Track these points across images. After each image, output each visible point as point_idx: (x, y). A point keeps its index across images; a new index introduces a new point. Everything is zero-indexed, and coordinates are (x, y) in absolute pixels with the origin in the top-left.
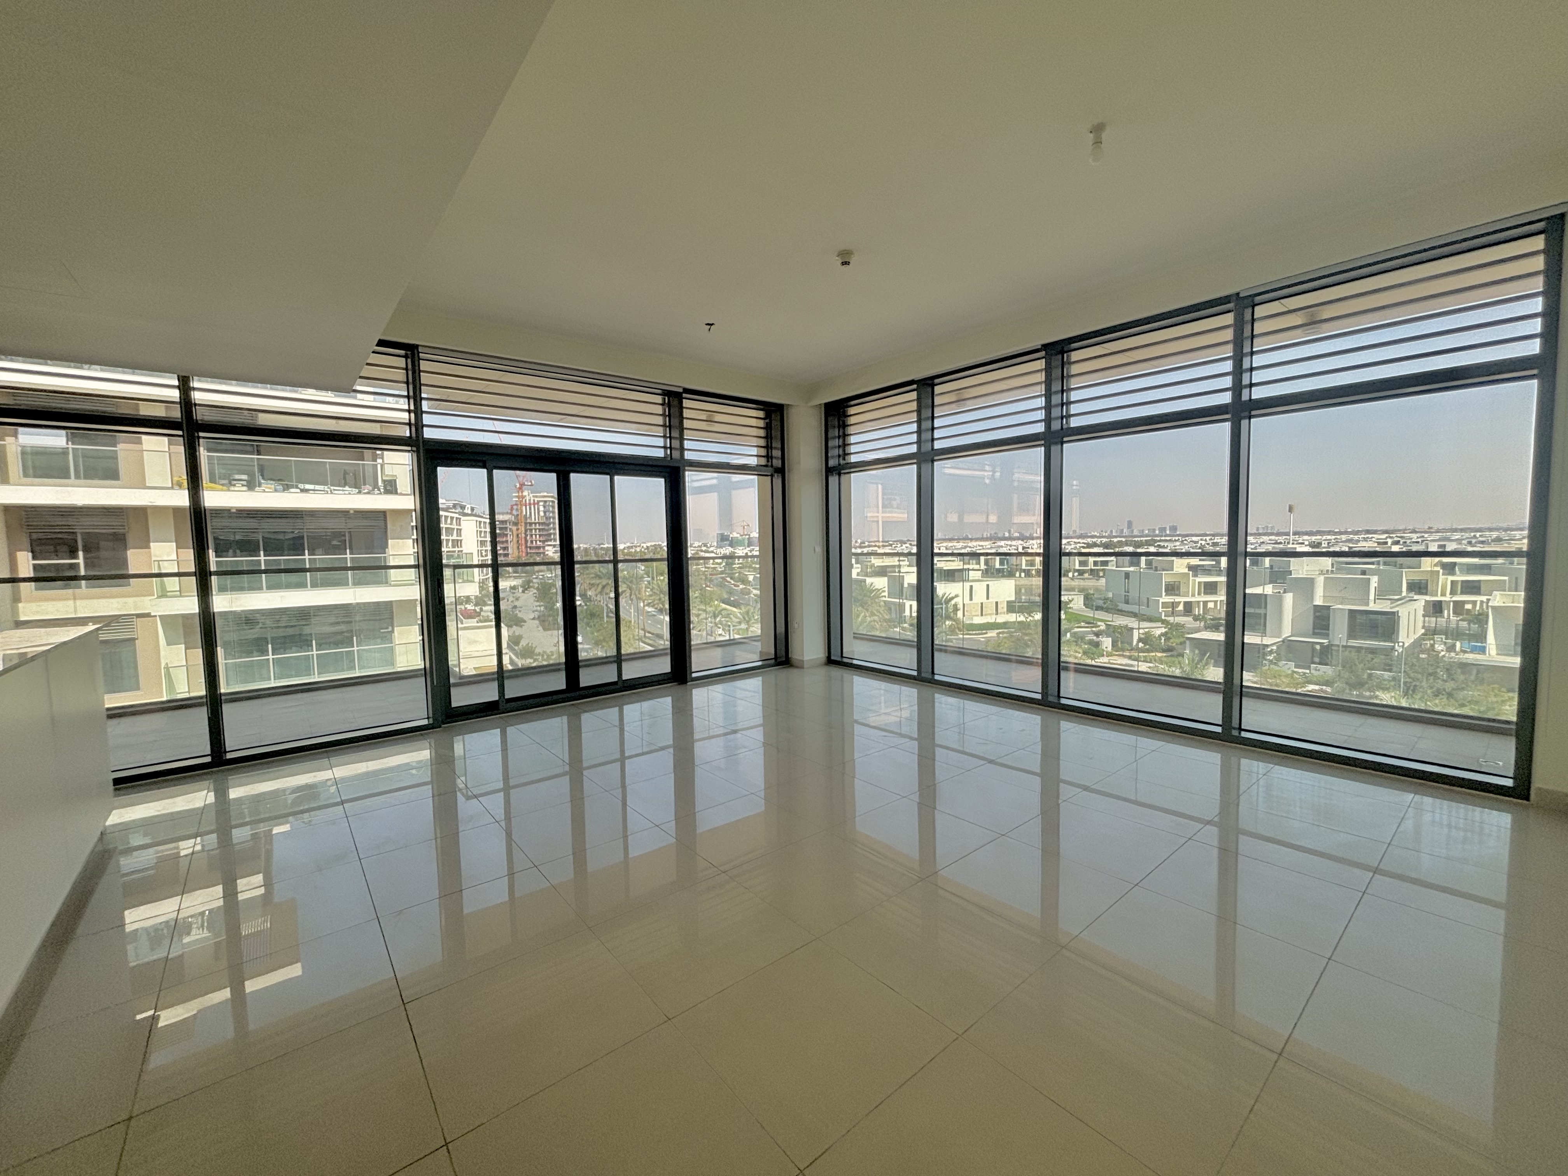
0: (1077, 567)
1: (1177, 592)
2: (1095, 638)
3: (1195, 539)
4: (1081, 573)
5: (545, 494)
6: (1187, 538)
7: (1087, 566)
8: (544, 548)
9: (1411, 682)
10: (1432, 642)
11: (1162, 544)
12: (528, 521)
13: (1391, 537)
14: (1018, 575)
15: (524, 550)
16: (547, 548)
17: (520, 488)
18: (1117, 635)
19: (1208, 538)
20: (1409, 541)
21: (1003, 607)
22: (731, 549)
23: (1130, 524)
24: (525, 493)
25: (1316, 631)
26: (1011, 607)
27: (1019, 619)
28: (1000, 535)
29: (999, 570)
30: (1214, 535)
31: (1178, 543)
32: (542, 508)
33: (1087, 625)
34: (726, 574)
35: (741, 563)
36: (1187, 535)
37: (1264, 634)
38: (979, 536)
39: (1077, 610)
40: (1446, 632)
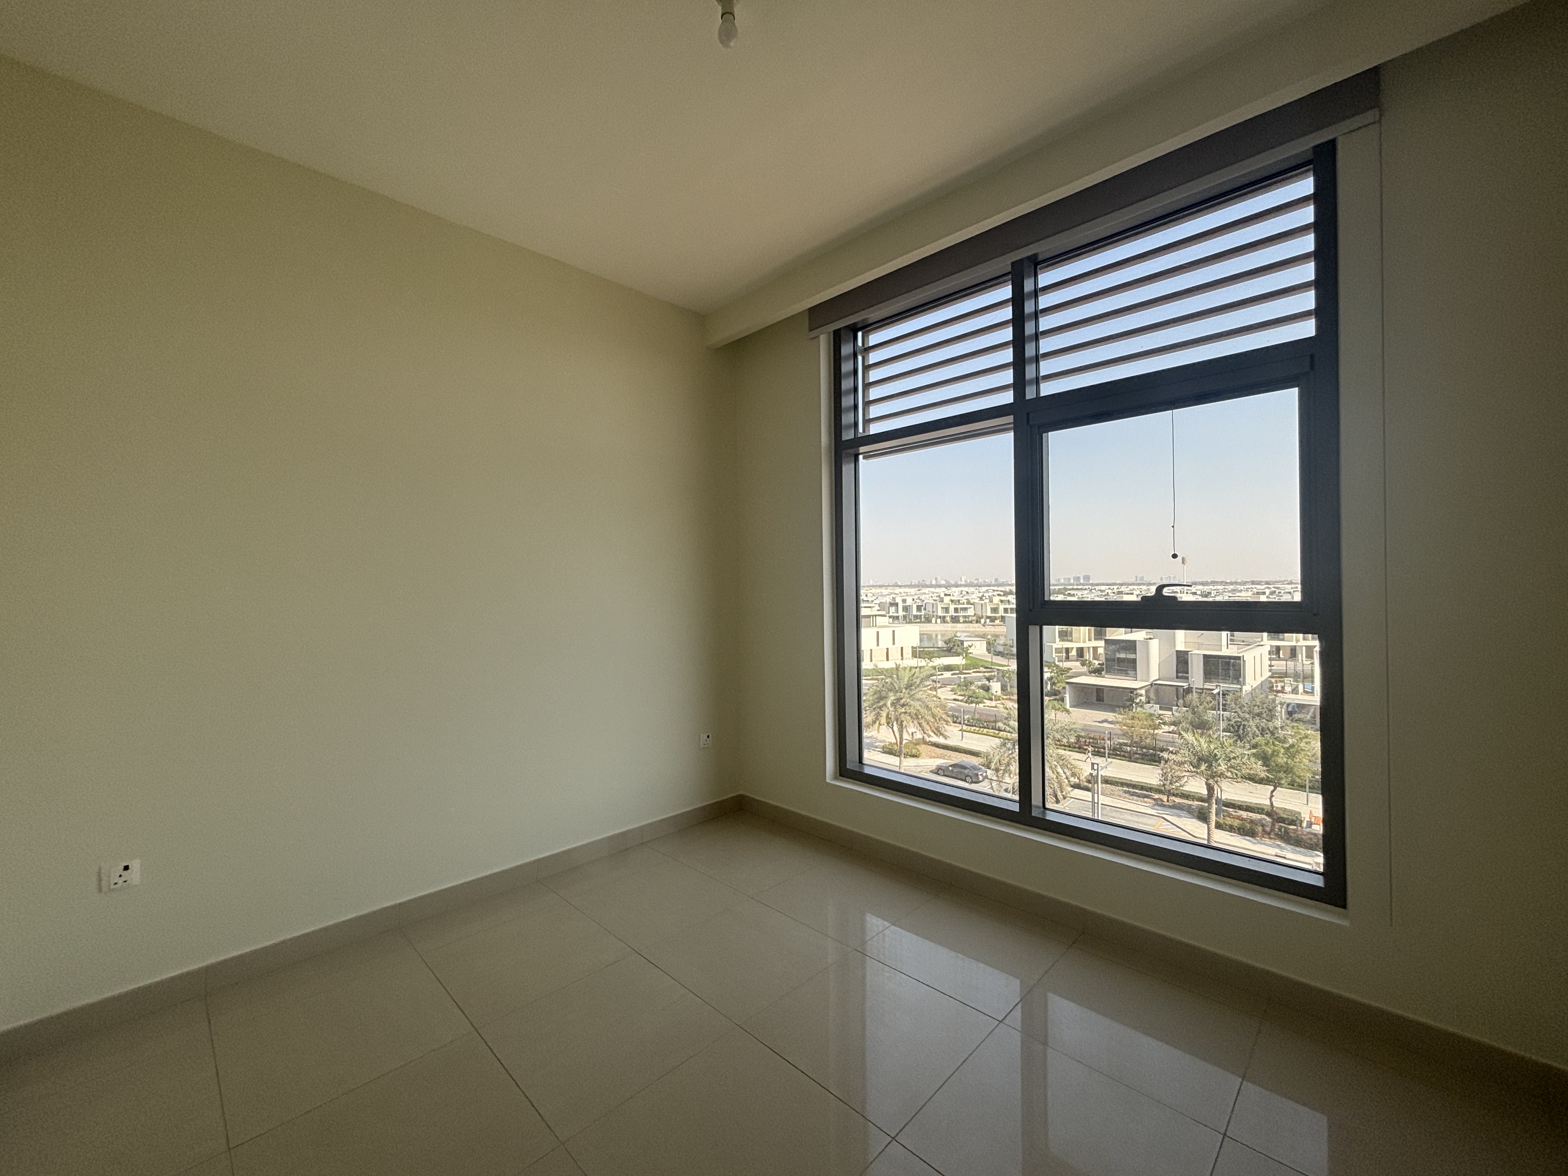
1: (1070, 638)
2: (987, 682)
3: (1103, 588)
6: (1096, 587)
7: (998, 613)
9: (1241, 722)
10: (1283, 684)
11: (1072, 592)
13: (1268, 588)
14: (934, 620)
18: (1006, 679)
19: (1115, 587)
20: (1282, 592)
21: (908, 653)
25: (1179, 674)
26: (916, 653)
28: (928, 583)
29: (916, 617)
30: (1122, 585)
31: (1086, 592)
33: (985, 670)
36: (1098, 585)
37: (1135, 678)
38: (909, 583)
39: (976, 655)
40: (1296, 676)
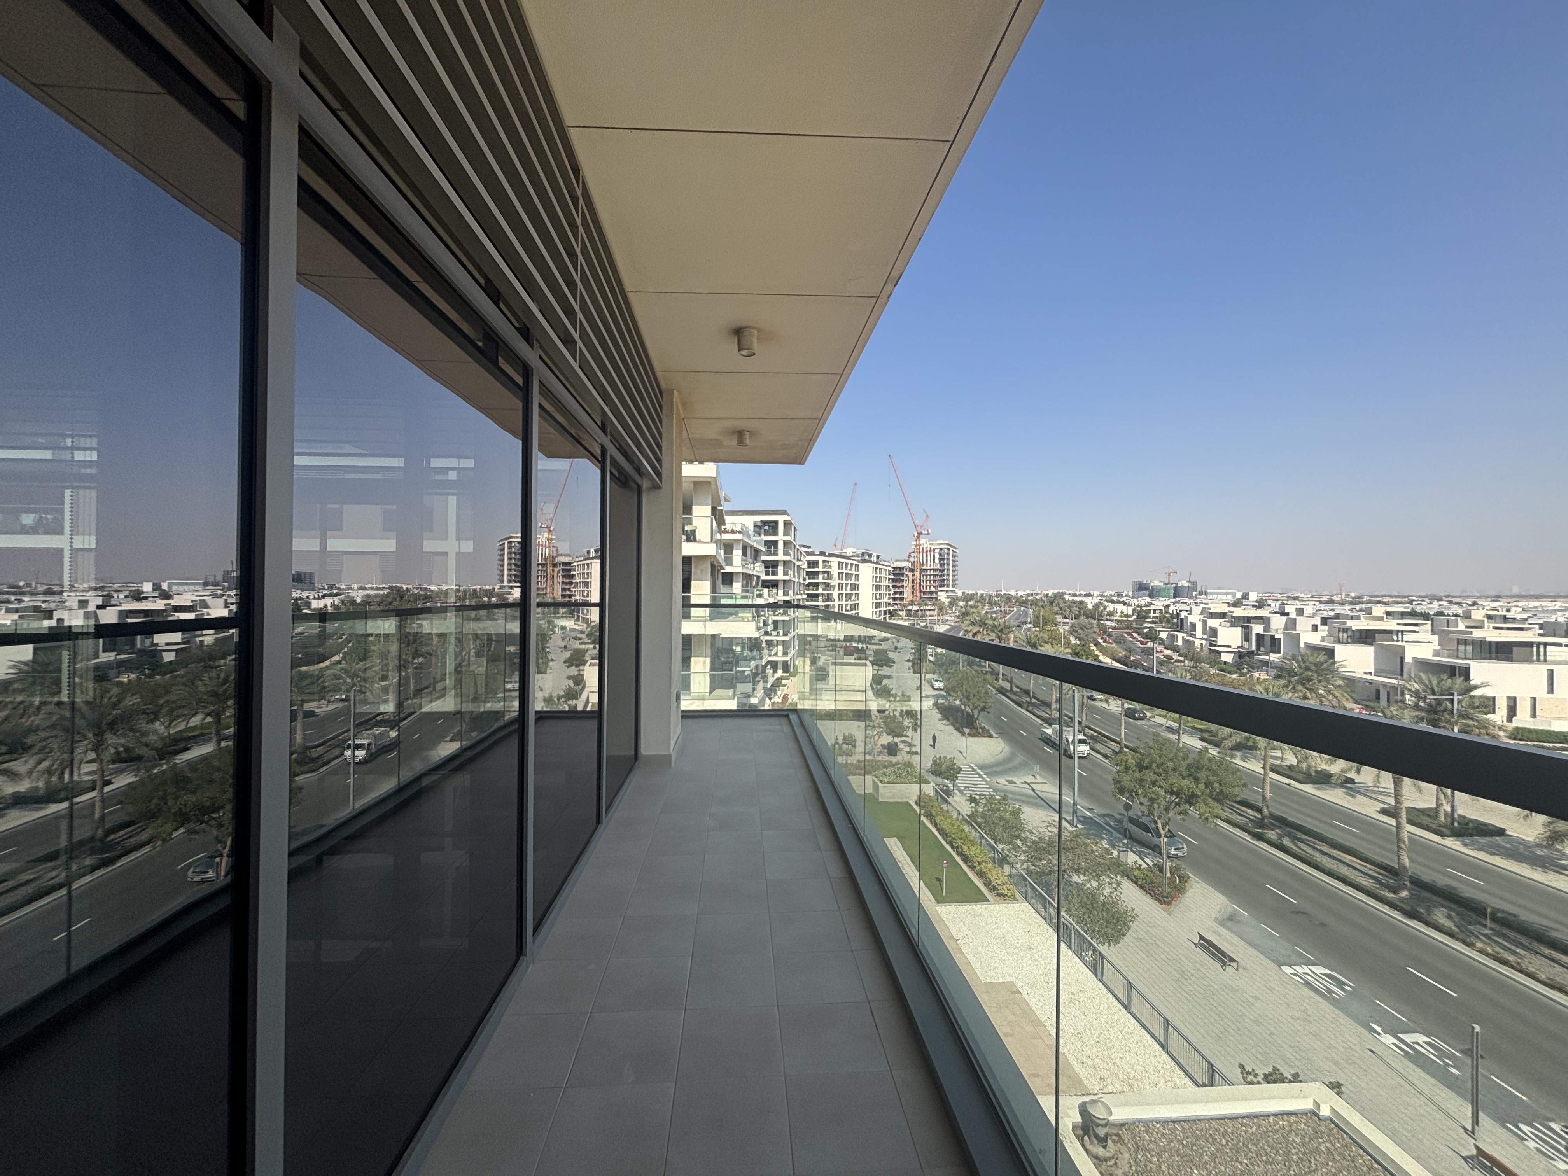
5: (941, 542)
8: (936, 593)
12: (925, 567)
15: (918, 595)
16: (939, 593)
17: (918, 537)
22: (1148, 600)
24: (923, 541)
32: (937, 556)
34: (1132, 628)
35: (1157, 617)
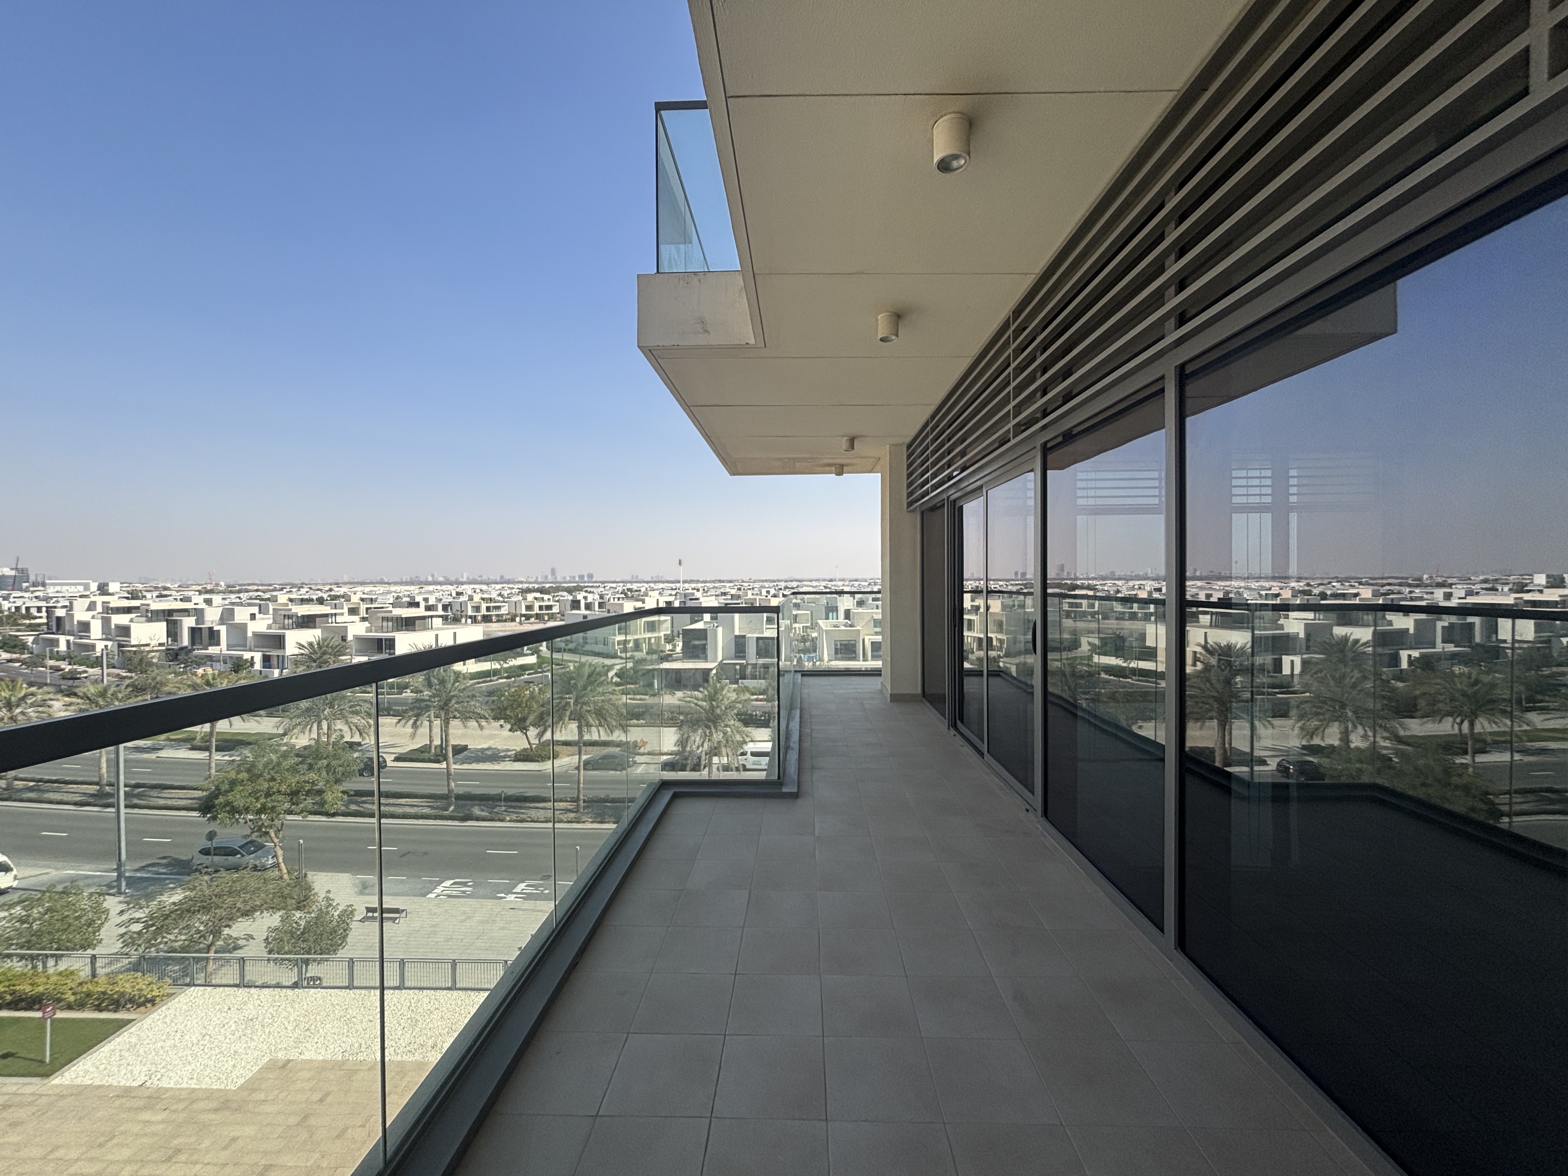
0: (524, 612)
4: (528, 617)
23: (553, 572)
27: (494, 667)
